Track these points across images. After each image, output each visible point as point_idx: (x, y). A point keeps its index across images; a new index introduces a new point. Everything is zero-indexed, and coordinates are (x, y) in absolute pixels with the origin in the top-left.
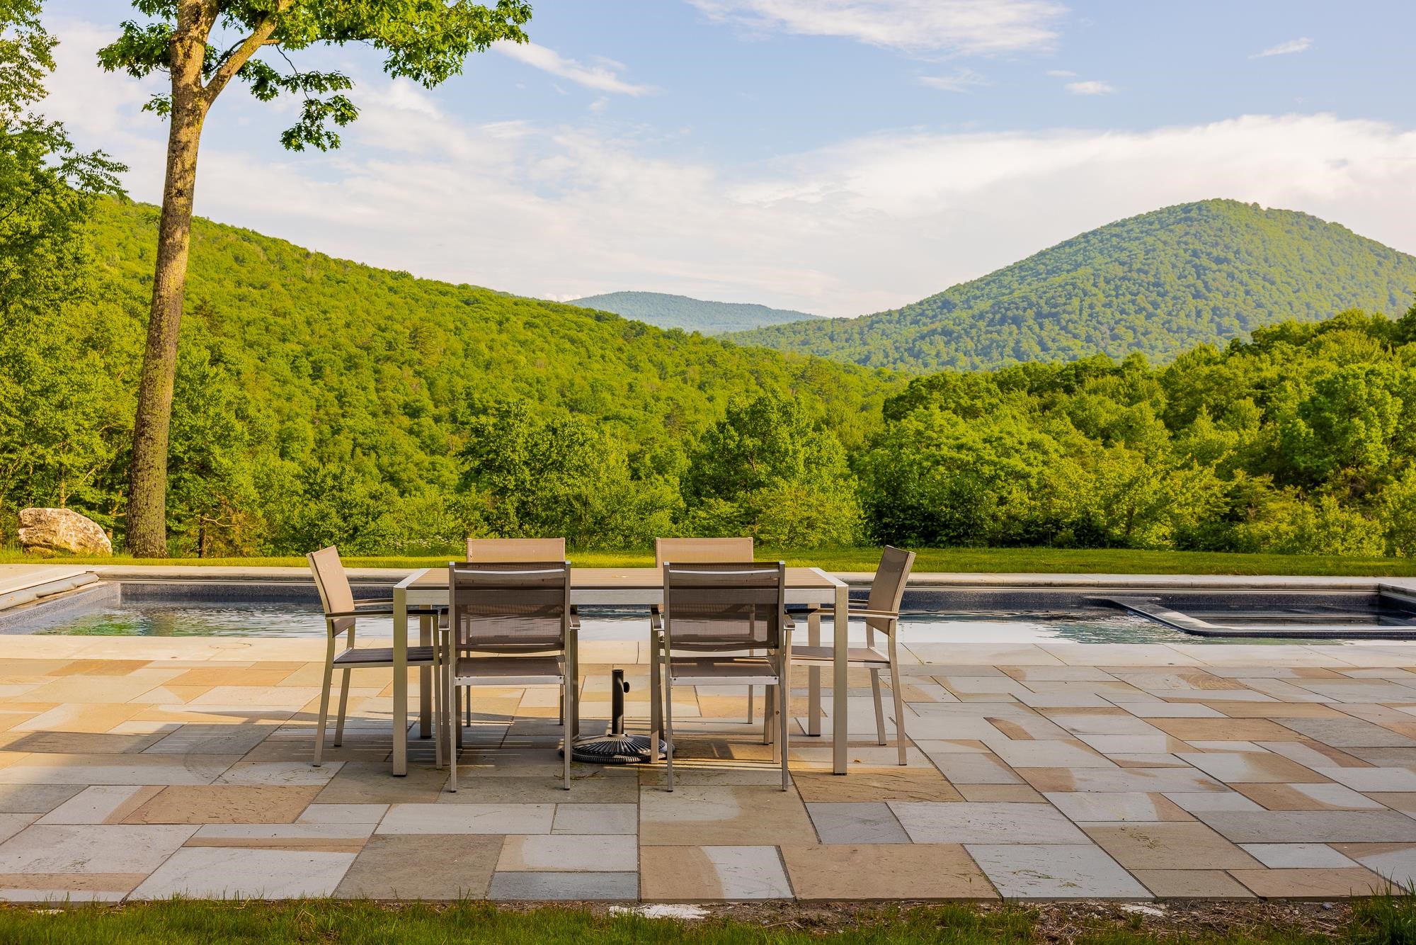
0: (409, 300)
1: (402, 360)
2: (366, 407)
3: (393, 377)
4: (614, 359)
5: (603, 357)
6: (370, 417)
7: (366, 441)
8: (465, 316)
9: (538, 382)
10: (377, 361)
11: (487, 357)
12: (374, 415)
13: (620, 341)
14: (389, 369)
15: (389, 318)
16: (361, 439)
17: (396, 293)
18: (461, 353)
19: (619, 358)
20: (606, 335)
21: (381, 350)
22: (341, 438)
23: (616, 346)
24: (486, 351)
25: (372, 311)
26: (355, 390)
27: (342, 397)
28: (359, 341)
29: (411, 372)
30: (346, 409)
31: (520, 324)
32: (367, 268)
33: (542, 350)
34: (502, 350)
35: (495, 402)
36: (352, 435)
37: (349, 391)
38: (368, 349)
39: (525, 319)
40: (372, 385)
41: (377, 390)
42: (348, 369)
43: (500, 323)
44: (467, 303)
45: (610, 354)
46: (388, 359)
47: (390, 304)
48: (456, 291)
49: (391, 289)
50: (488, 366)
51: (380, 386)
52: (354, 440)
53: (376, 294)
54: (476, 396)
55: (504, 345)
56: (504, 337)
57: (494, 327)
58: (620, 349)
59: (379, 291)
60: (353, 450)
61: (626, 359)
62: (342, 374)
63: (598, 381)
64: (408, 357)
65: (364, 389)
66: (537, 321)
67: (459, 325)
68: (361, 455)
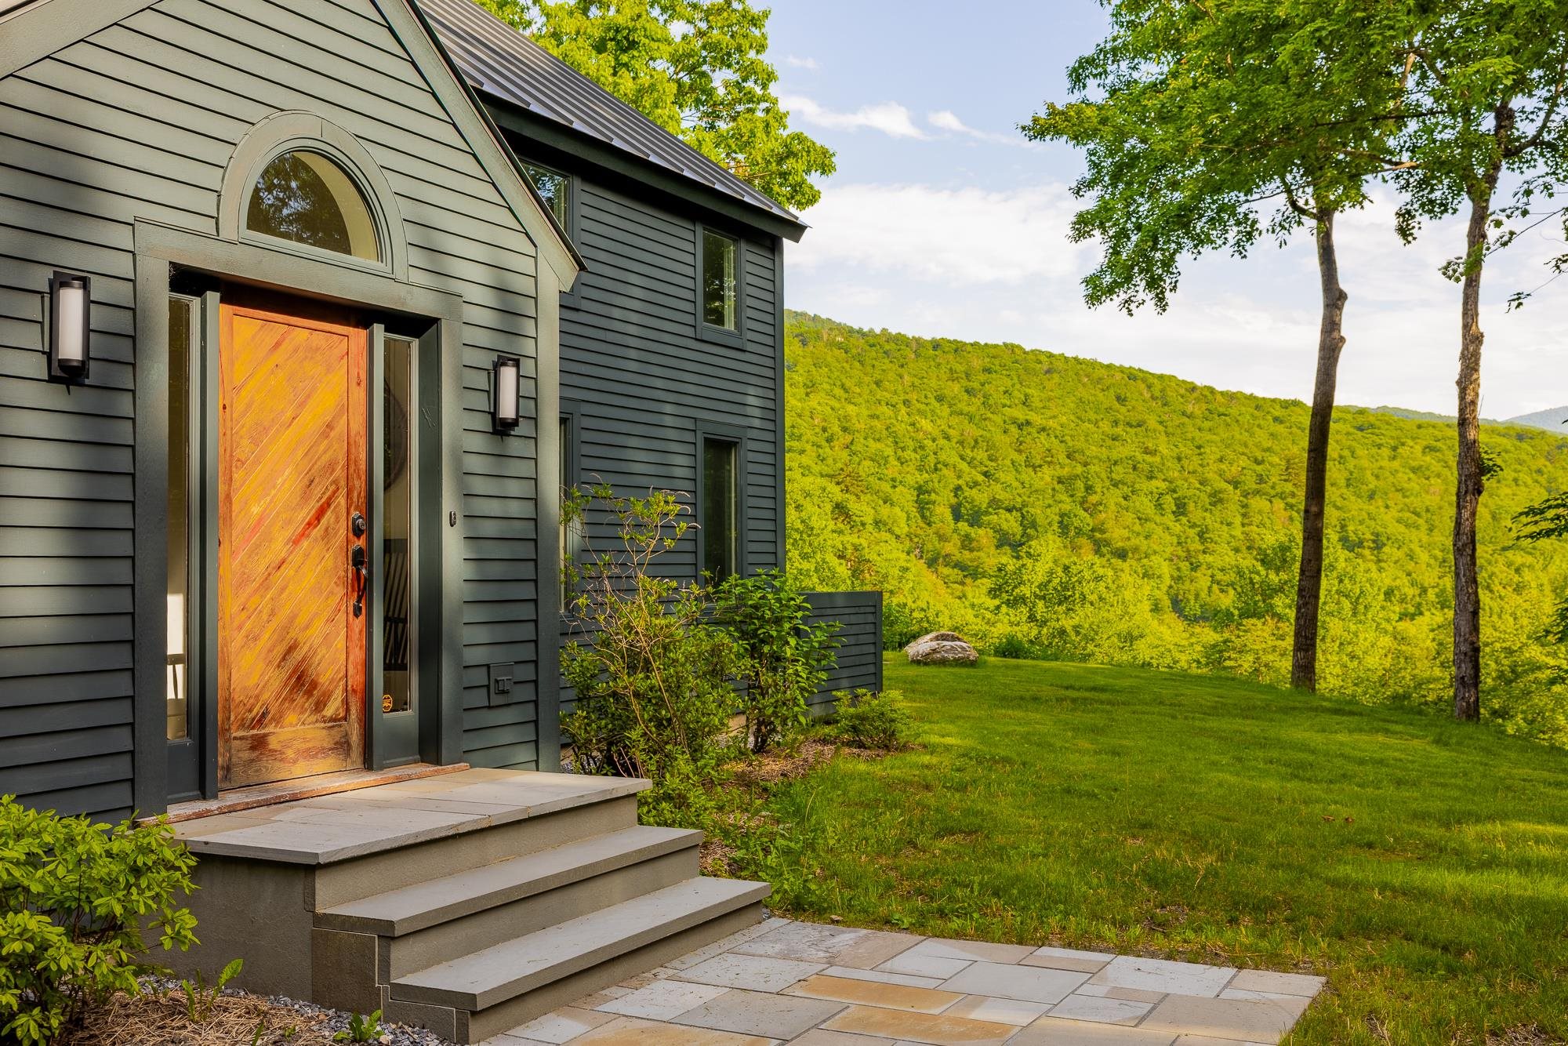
0: (1294, 429)
1: (1273, 492)
2: (1228, 543)
3: (1260, 512)
4: (1530, 481)
5: (1516, 480)
6: (1232, 553)
7: (1225, 578)
8: (1354, 444)
9: (1428, 510)
10: (1246, 495)
11: (1371, 486)
12: (1237, 550)
13: (1542, 462)
14: (1258, 503)
15: (1268, 450)
16: (1219, 576)
17: (1281, 422)
18: (1343, 483)
19: (1537, 481)
20: (1524, 456)
21: (1251, 483)
22: (1198, 574)
23: (1534, 468)
24: (1371, 479)
25: (1250, 444)
26: (1217, 525)
27: (1204, 533)
28: (1228, 476)
29: (1282, 506)
30: (1208, 545)
31: (1418, 448)
32: (1256, 398)
33: (1438, 476)
34: (1391, 479)
35: (1372, 534)
36: (1209, 572)
37: (1210, 527)
38: (1236, 484)
39: (1425, 443)
40: (1238, 520)
41: (1243, 525)
42: (1213, 504)
43: (1395, 449)
44: (1360, 429)
45: (1524, 477)
46: (1257, 492)
47: (1272, 434)
48: (1349, 417)
49: (1276, 419)
50: (1371, 497)
51: (1246, 521)
52: (1212, 576)
53: (1259, 426)
54: (1351, 528)
55: (1394, 473)
56: (1396, 464)
57: (1386, 452)
58: (1539, 471)
59: (1262, 423)
60: (1210, 588)
61: (1543, 482)
62: (1206, 510)
63: (1500, 507)
64: (1279, 490)
65: (1228, 524)
66: (1439, 444)
67: (1346, 453)
68: (1218, 592)
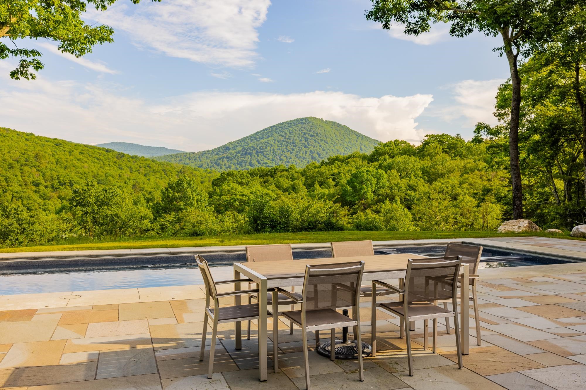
0: (34, 143)
1: (31, 165)
2: (17, 183)
3: (28, 172)
4: (113, 165)
5: (109, 165)
6: (19, 186)
7: (18, 195)
8: (56, 150)
9: (85, 173)
10: (21, 165)
11: (65, 164)
12: (20, 185)
13: (115, 159)
14: (26, 169)
15: (26, 150)
16: (15, 195)
17: (28, 141)
18: (55, 163)
19: (115, 165)
20: (110, 157)
21: (23, 161)
22: (7, 194)
23: (114, 161)
24: (65, 162)
25: (19, 147)
26: (12, 176)
27: (7, 179)
28: (14, 158)
29: (35, 170)
30: (9, 183)
31: (78, 153)
32: (16, 131)
33: (86, 162)
34: (71, 162)
35: (69, 180)
36: (11, 193)
37: (10, 177)
38: (18, 161)
39: (80, 151)
40: (19, 175)
41: (22, 176)
42: (10, 168)
43: (70, 152)
44: (57, 145)
45: (111, 164)
46: (26, 165)
47: (26, 145)
48: (52, 141)
49: (26, 139)
50: (65, 168)
51: (23, 175)
52: (13, 195)
53: (20, 141)
54: (61, 178)
55: (72, 160)
56: (72, 157)
57: (68, 154)
58: (115, 162)
59: (21, 140)
60: (12, 199)
61: (117, 166)
62: (7, 170)
63: (107, 173)
64: (34, 164)
65: (16, 176)
66: (84, 152)
67: (54, 153)
68: (15, 200)
